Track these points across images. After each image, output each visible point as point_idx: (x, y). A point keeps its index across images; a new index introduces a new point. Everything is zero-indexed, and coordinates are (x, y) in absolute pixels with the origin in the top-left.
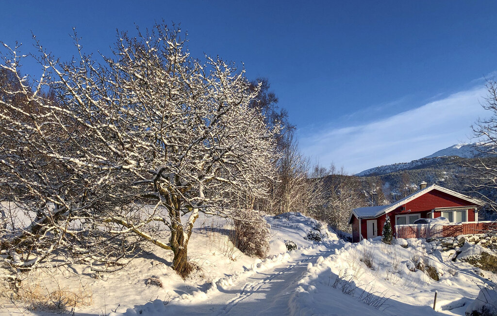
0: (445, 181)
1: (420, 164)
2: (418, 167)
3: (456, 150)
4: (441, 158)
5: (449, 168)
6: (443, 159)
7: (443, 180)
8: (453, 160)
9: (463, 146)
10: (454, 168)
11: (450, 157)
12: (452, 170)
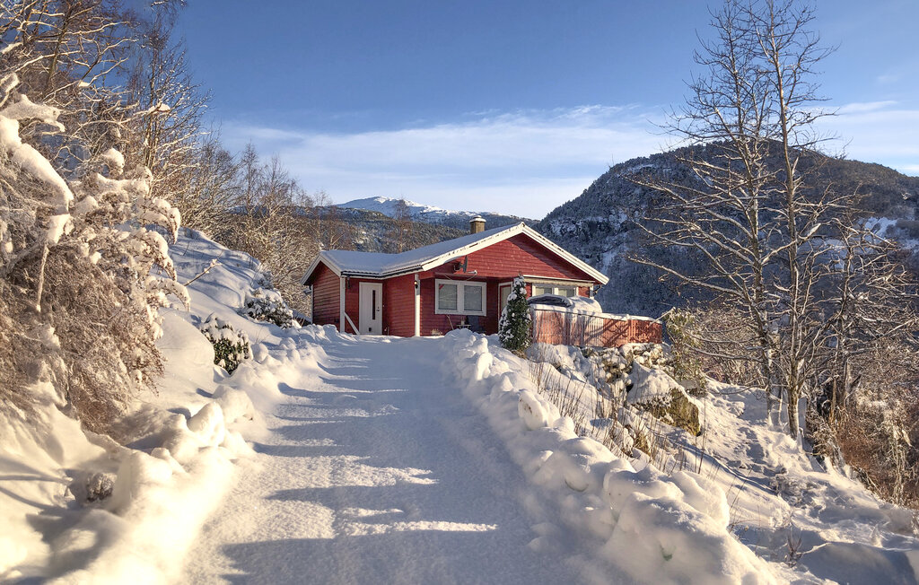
0: (365, 244)
1: (327, 213)
2: (324, 217)
3: (379, 203)
4: (359, 211)
5: (370, 228)
6: (362, 213)
7: (362, 242)
8: (375, 217)
9: (388, 201)
10: (376, 229)
11: (370, 213)
12: (373, 231)
